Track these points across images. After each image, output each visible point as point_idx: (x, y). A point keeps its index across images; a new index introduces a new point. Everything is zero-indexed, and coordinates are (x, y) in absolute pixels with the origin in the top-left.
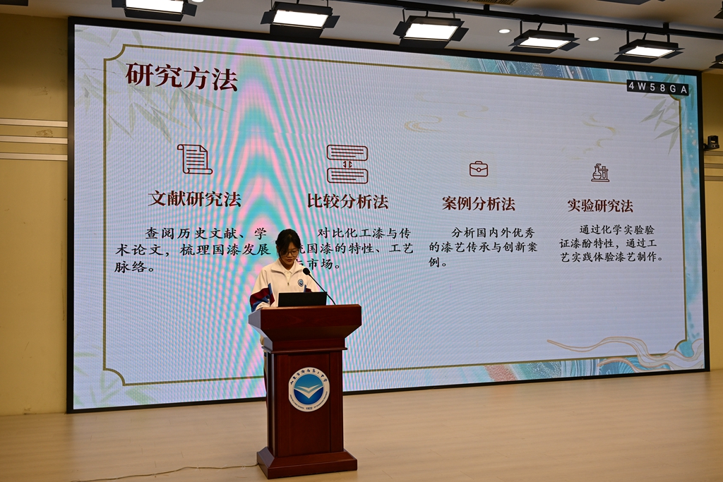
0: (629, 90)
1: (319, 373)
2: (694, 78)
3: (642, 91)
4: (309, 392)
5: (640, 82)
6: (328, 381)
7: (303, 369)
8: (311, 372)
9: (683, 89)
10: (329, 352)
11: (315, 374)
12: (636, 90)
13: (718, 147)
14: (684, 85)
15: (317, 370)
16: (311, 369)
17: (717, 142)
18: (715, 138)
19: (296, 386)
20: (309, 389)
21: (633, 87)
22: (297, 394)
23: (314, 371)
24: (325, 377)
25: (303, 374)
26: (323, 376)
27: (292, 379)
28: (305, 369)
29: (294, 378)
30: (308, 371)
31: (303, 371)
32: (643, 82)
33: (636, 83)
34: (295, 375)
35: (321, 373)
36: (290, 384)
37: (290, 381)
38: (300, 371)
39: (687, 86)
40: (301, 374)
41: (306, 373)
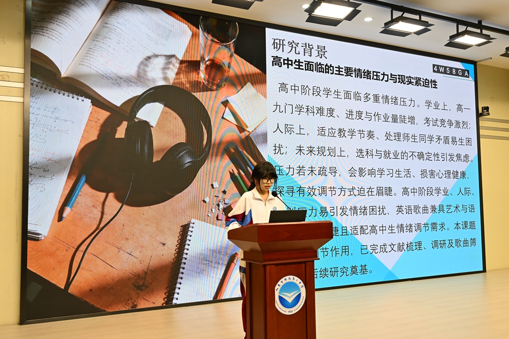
0: (434, 71)
1: (297, 280)
2: (472, 66)
3: (442, 73)
4: (290, 297)
5: (441, 66)
6: (304, 287)
7: (286, 277)
8: (292, 280)
9: (466, 74)
10: (305, 262)
11: (295, 281)
12: (438, 72)
13: (489, 114)
14: (466, 70)
15: (296, 278)
16: (291, 277)
17: (488, 111)
18: (487, 108)
19: (280, 293)
20: (290, 295)
21: (436, 70)
22: (281, 299)
23: (294, 279)
24: (302, 284)
25: (286, 282)
26: (300, 283)
27: (277, 287)
28: (287, 277)
29: (279, 285)
30: (290, 279)
31: (286, 279)
32: (443, 66)
33: (438, 66)
34: (279, 283)
35: (299, 280)
36: (276, 291)
37: (276, 288)
38: (283, 280)
39: (468, 71)
40: (284, 282)
41: (288, 281)
